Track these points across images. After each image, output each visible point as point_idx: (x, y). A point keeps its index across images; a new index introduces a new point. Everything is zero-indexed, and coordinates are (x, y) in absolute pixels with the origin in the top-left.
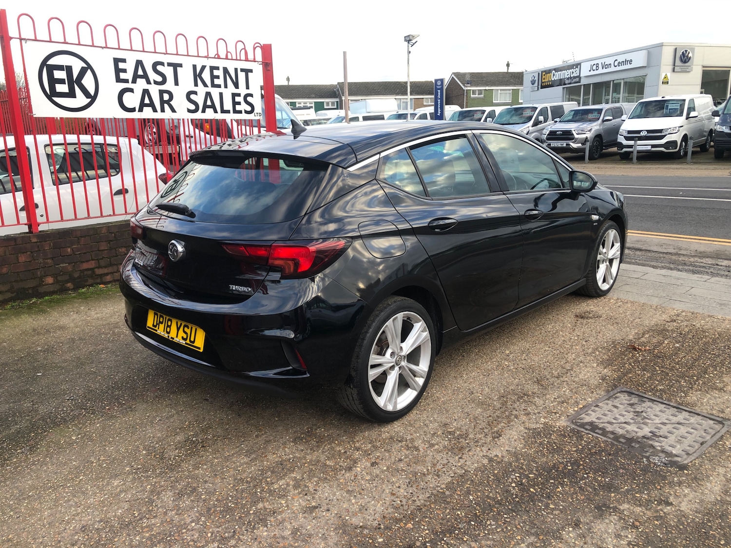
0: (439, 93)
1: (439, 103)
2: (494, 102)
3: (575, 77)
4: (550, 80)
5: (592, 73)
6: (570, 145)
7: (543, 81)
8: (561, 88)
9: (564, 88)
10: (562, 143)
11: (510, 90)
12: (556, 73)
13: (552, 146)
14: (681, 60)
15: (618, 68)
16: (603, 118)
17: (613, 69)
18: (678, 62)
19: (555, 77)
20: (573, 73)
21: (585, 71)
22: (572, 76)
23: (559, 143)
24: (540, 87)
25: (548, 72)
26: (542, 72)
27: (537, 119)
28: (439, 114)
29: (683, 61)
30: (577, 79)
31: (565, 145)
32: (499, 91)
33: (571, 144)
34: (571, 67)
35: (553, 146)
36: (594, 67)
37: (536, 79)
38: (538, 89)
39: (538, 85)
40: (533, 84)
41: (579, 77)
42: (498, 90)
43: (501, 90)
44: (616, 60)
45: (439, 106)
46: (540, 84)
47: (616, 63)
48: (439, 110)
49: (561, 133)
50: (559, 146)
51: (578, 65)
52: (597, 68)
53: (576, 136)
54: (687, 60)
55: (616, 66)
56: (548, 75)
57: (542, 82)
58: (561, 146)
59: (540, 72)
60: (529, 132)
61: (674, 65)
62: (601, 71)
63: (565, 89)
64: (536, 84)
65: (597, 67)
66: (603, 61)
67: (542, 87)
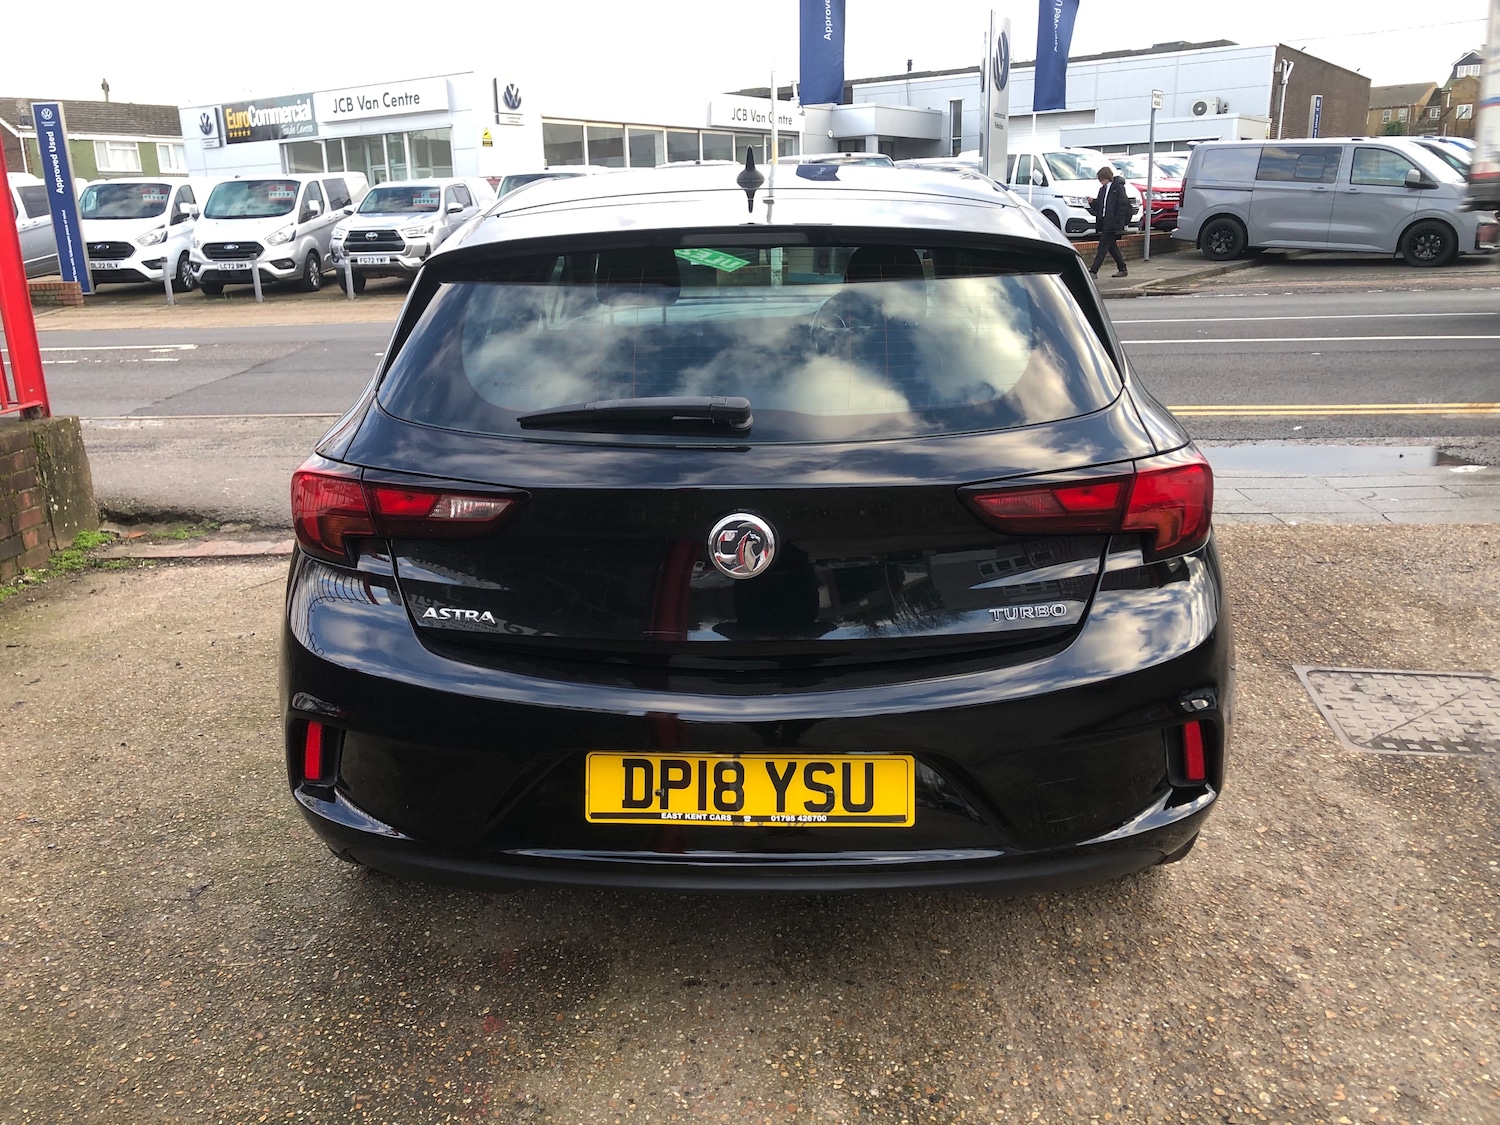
0: (52, 139)
1: (55, 162)
2: (99, 169)
3: (304, 123)
4: (247, 126)
5: (340, 116)
6: (397, 260)
7: (230, 127)
8: (274, 145)
9: (281, 145)
10: (381, 257)
11: (133, 144)
12: (258, 111)
13: (359, 263)
14: (507, 103)
15: (392, 111)
16: (446, 208)
17: (382, 111)
18: (503, 107)
19: (256, 119)
20: (297, 113)
21: (325, 111)
22: (296, 120)
23: (375, 257)
24: (224, 139)
25: (242, 107)
26: (224, 107)
27: (304, 206)
28: (60, 191)
29: (511, 104)
30: (310, 128)
31: (388, 262)
32: (107, 143)
33: (399, 257)
34: (289, 101)
35: (363, 263)
36: (344, 105)
37: (213, 120)
38: (221, 145)
39: (220, 136)
40: (207, 132)
41: (313, 122)
42: (104, 142)
43: (111, 142)
44: (387, 94)
45: (57, 171)
46: (224, 133)
47: (388, 100)
48: (59, 180)
49: (376, 235)
50: (376, 262)
51: (306, 98)
52: (350, 107)
53: (408, 242)
54: (516, 104)
55: (388, 106)
56: (241, 114)
57: (228, 131)
58: (380, 263)
59: (220, 108)
60: (294, 233)
61: (497, 111)
62: (357, 113)
63: (285, 147)
64: (215, 133)
65: (348, 104)
66: (360, 93)
67: (231, 141)
